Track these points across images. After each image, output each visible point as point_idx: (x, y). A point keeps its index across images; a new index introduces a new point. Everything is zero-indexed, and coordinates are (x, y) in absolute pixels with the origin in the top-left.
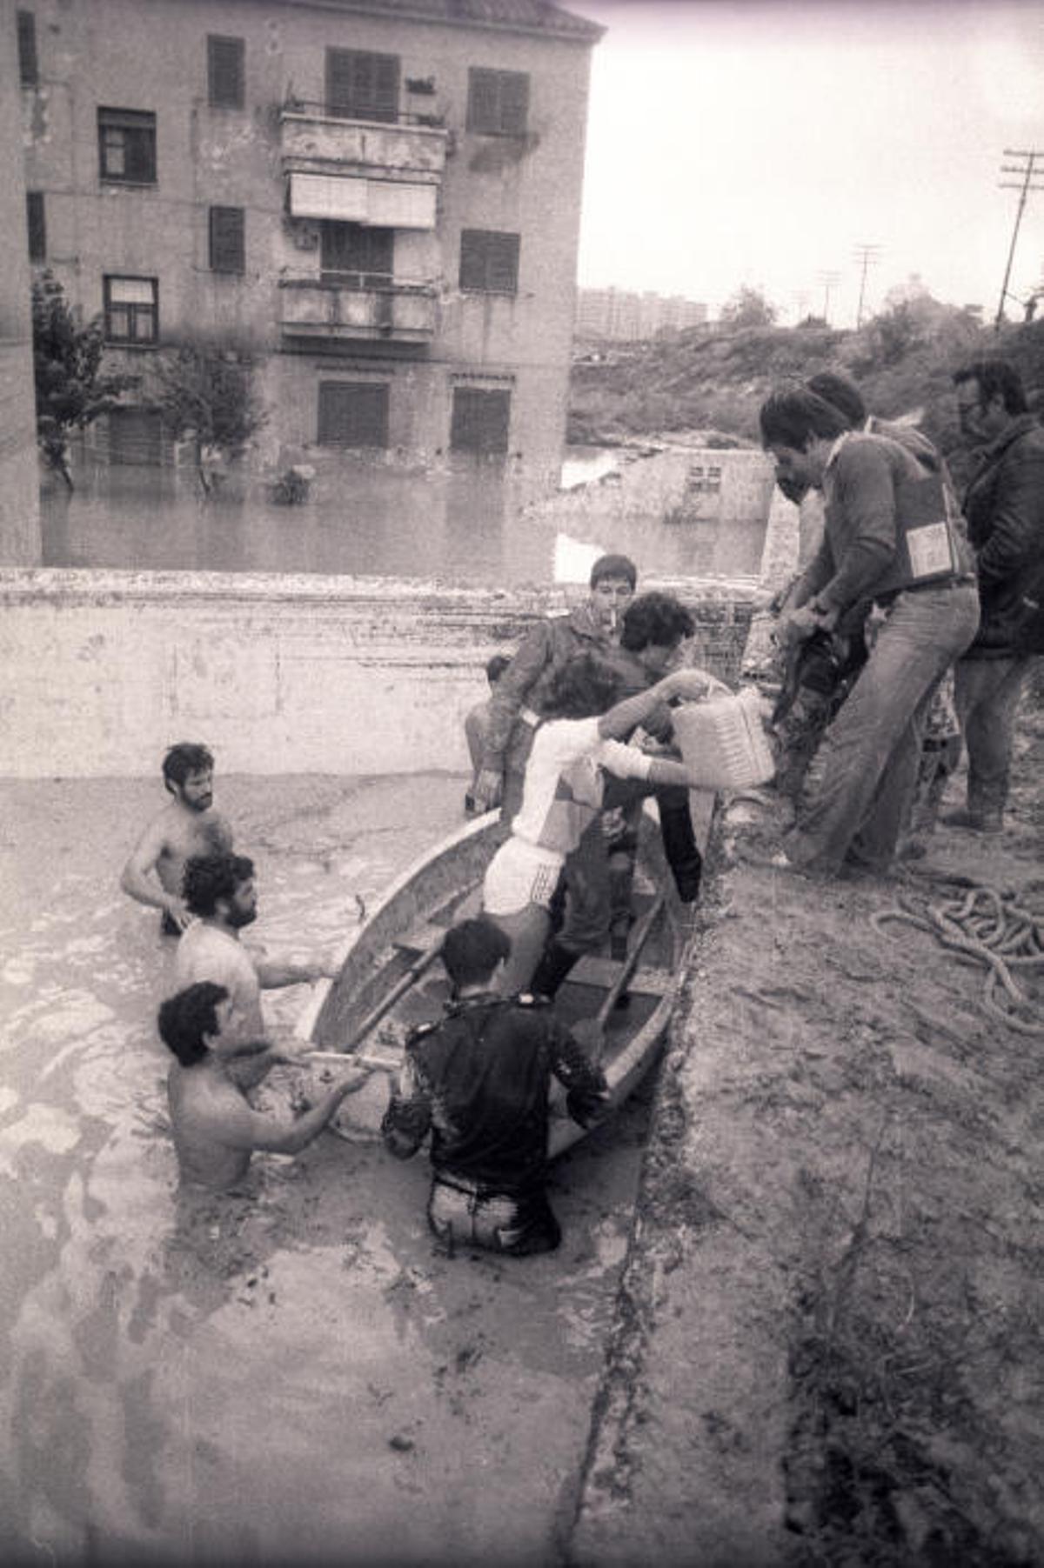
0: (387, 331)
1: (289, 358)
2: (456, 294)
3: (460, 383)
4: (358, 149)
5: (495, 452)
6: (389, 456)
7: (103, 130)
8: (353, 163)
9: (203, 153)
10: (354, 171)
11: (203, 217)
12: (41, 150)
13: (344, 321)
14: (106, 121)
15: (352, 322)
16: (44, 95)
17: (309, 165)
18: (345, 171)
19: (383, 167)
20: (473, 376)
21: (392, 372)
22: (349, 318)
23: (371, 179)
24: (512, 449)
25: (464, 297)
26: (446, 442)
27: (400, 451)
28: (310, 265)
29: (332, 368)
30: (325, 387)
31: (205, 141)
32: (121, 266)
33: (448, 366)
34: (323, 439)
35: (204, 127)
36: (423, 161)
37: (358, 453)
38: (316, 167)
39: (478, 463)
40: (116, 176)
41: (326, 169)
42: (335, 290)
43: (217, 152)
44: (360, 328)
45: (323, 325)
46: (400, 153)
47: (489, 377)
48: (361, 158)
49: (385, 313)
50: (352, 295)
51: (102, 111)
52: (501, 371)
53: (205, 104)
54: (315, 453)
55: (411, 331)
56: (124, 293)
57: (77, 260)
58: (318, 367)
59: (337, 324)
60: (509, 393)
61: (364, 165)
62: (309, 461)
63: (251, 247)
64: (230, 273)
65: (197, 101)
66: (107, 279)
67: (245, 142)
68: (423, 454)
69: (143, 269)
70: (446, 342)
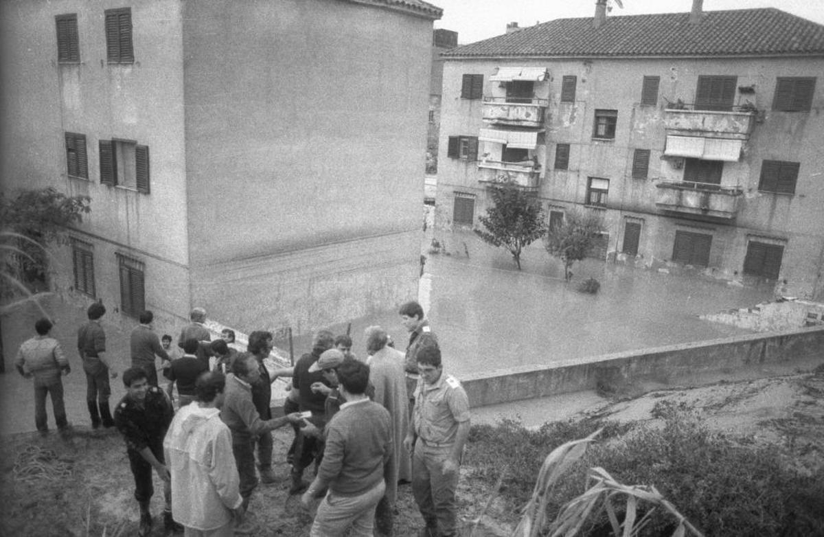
0: (706, 211)
1: (662, 218)
2: (755, 194)
3: (753, 239)
4: (701, 124)
5: (770, 278)
6: (708, 272)
7: (597, 118)
8: (697, 130)
9: (635, 126)
10: (698, 134)
11: (632, 155)
12: (572, 127)
13: (684, 204)
14: (599, 115)
15: (689, 205)
16: (576, 106)
17: (676, 132)
18: (694, 134)
19: (713, 132)
20: (760, 237)
21: (714, 229)
22: (687, 203)
23: (706, 137)
24: (781, 278)
25: (761, 195)
26: (740, 268)
27: (714, 270)
28: (678, 177)
29: (683, 225)
30: (678, 233)
31: (637, 122)
32: (595, 174)
33: (746, 230)
34: (675, 258)
35: (638, 115)
36: (735, 128)
37: (691, 267)
38: (679, 133)
39: (759, 281)
40: (601, 137)
41: (684, 133)
42: (681, 190)
43: (642, 126)
44: (692, 208)
45: (673, 205)
46: (723, 125)
47: (769, 238)
48: (701, 128)
49: (705, 202)
50: (689, 192)
51: (597, 111)
52: (779, 234)
53: (638, 106)
54: (669, 264)
55: (719, 211)
56: (596, 185)
57: (578, 171)
58: (676, 224)
59: (679, 205)
60: (783, 247)
61: (703, 131)
62: (665, 267)
63: (652, 166)
64: (640, 178)
65: (635, 104)
66: (590, 179)
67: (654, 121)
68: (726, 273)
69: (605, 175)
70: (747, 217)
